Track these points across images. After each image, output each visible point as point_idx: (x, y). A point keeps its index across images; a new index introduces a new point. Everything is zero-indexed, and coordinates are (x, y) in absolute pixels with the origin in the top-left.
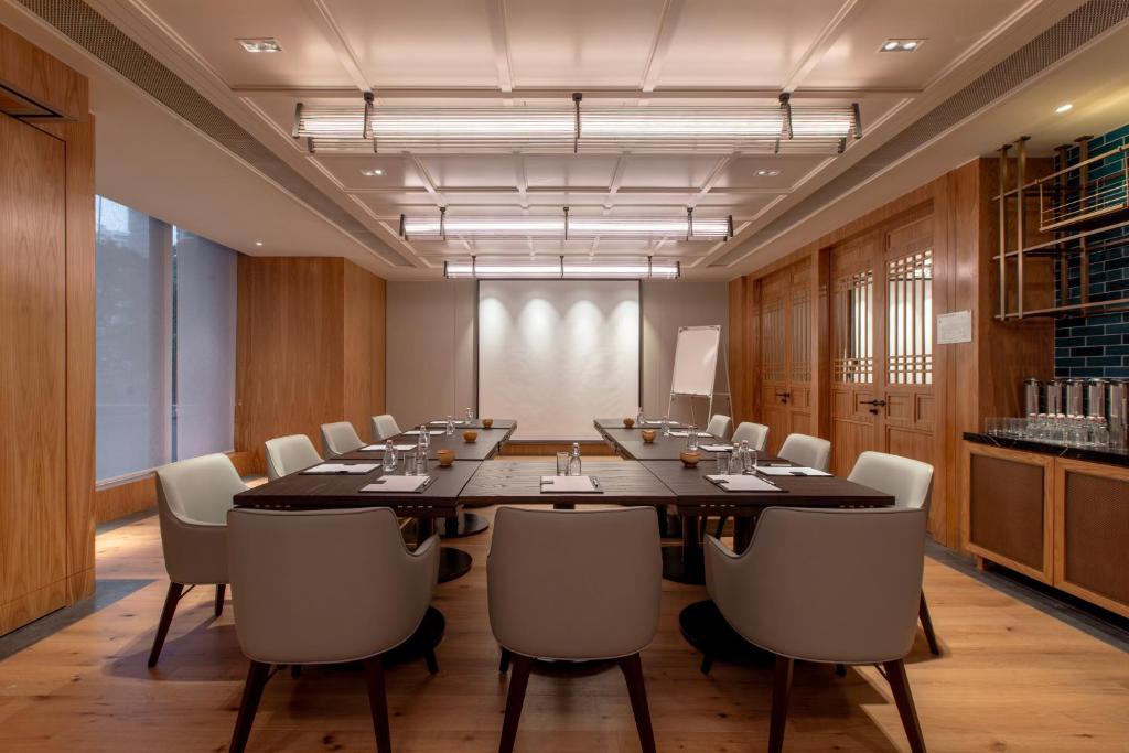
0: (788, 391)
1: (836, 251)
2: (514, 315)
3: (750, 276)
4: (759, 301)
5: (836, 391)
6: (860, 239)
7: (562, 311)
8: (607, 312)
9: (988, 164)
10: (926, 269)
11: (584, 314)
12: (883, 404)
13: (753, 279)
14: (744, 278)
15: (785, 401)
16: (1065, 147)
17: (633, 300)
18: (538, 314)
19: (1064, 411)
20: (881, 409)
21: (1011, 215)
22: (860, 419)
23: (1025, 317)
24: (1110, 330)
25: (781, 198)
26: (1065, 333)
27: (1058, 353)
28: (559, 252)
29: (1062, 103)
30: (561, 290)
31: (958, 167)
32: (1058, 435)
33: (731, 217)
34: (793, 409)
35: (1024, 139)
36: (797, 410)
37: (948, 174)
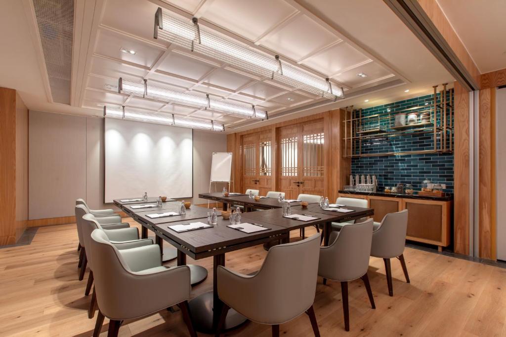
0: (258, 179)
1: (281, 129)
2: (128, 141)
3: (238, 133)
4: (242, 144)
5: (281, 179)
6: (292, 126)
7: (155, 140)
8: (178, 144)
9: (342, 111)
10: (318, 140)
11: (167, 143)
12: (301, 183)
13: (240, 135)
14: (235, 134)
15: (256, 183)
16: (356, 110)
17: (190, 138)
18: (142, 141)
19: (366, 183)
20: (301, 185)
21: (348, 127)
22: (292, 188)
23: (353, 157)
24: (366, 161)
25: (285, 108)
26: (354, 162)
27: (352, 167)
28: (171, 111)
29: (366, 100)
30: (155, 130)
31: (333, 109)
32: (365, 190)
33: (267, 112)
34: (260, 186)
35: (352, 106)
36: (262, 186)
37: (329, 111)
